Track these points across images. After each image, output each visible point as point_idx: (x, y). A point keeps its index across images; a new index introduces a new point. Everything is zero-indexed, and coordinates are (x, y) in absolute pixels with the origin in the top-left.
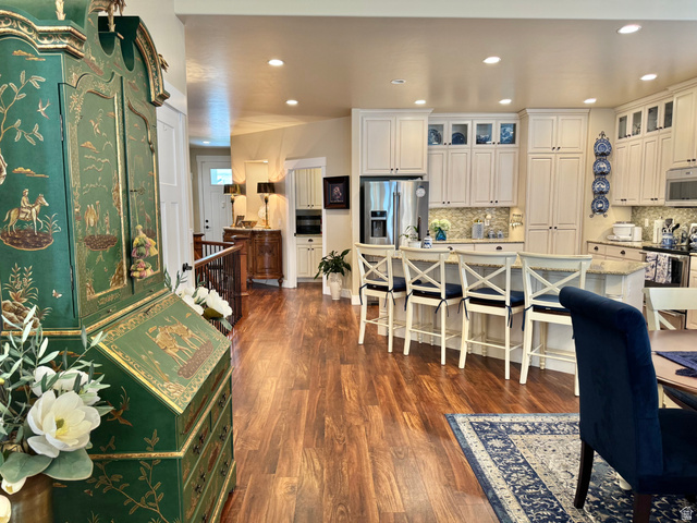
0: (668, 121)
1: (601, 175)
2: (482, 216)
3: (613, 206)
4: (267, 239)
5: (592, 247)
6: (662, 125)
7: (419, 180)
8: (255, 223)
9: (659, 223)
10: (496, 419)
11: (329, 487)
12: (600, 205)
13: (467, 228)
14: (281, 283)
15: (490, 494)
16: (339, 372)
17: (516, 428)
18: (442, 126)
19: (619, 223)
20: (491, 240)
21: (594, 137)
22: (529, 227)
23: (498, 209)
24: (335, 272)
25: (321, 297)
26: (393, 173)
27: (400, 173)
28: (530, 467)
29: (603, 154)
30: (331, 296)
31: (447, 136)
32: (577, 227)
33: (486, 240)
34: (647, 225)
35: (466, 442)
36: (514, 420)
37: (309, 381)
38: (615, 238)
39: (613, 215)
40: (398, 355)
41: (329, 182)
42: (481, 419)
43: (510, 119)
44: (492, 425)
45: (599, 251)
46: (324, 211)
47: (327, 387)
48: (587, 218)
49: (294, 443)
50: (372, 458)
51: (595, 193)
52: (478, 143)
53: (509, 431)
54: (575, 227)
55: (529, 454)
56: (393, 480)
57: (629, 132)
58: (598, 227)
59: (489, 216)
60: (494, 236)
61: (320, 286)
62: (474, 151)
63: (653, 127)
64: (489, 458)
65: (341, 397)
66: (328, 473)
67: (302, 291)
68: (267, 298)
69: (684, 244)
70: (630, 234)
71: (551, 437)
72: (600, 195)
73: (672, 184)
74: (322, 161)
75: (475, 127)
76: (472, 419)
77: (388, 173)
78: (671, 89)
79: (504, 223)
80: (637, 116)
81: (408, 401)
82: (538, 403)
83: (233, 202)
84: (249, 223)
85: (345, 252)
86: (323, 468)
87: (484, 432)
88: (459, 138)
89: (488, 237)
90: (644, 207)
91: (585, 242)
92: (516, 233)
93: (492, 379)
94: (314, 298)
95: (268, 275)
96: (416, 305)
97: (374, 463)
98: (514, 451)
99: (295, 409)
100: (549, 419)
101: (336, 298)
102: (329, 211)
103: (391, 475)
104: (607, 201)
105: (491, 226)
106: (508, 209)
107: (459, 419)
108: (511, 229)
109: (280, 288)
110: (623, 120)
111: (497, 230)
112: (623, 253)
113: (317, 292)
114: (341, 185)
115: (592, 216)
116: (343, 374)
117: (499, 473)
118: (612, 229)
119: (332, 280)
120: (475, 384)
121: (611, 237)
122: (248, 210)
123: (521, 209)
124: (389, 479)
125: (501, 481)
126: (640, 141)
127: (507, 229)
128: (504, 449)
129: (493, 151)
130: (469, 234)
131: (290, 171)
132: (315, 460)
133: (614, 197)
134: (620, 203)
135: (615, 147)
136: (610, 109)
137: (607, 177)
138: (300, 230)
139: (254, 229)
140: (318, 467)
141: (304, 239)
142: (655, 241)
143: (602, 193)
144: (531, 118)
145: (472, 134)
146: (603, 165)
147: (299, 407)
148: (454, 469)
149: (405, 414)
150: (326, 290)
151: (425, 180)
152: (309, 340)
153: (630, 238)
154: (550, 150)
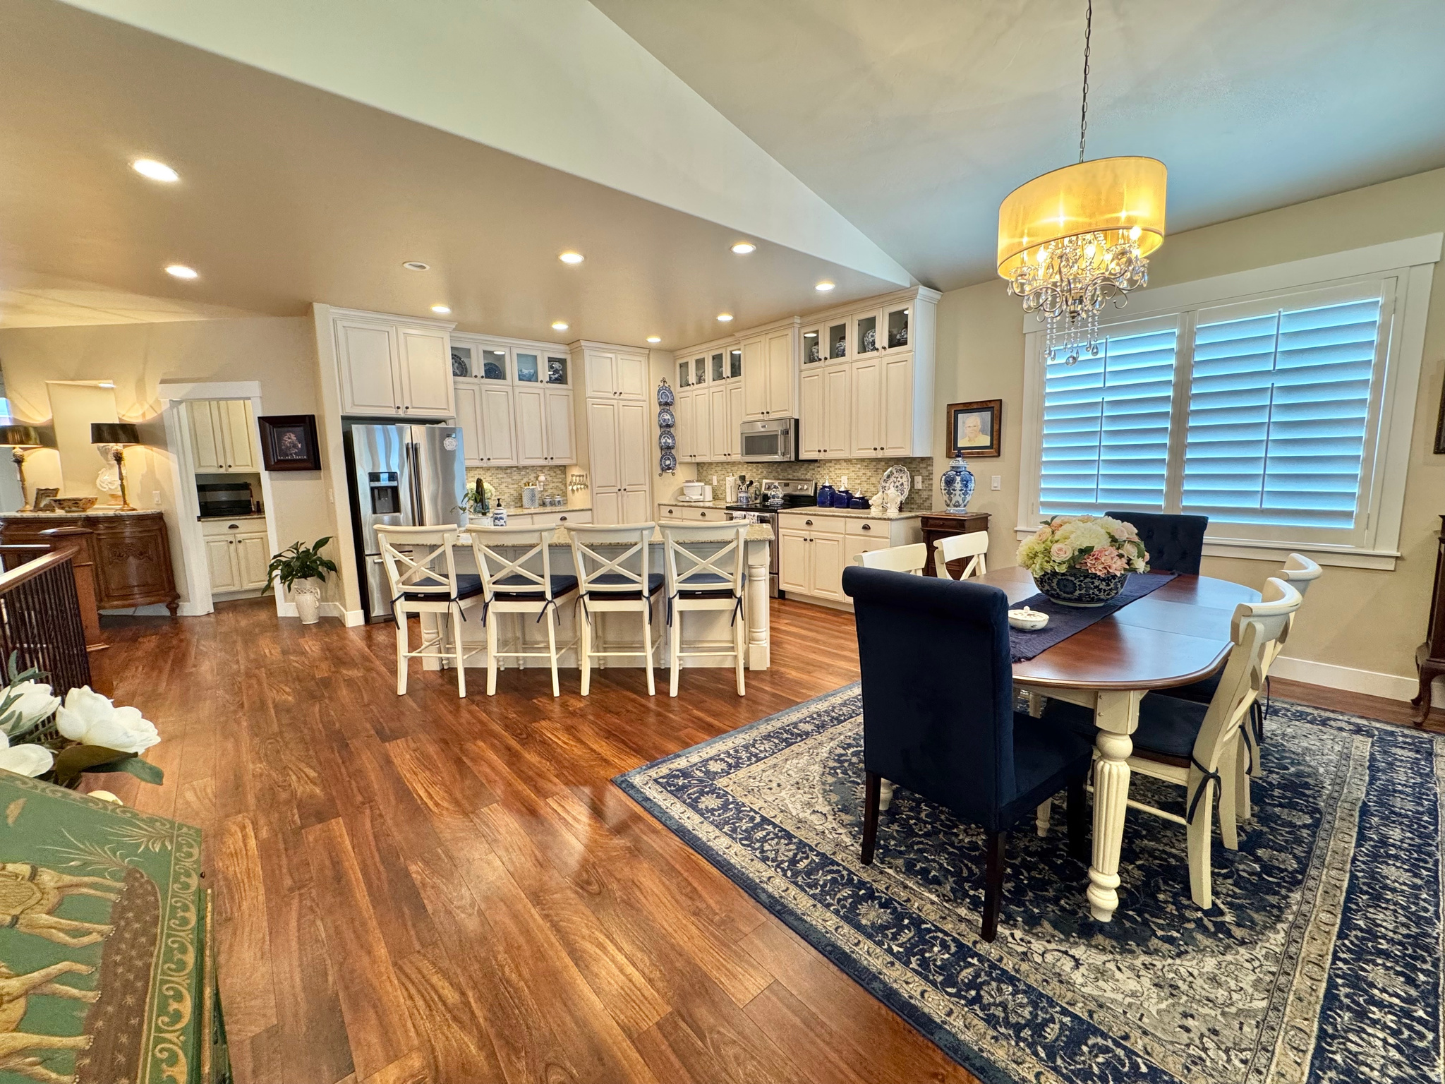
0: (736, 371)
1: (666, 427)
2: (532, 476)
3: (680, 463)
4: (128, 532)
5: (665, 511)
6: (729, 375)
7: (442, 425)
8: (91, 502)
9: (731, 480)
10: (682, 763)
11: (500, 1035)
12: (668, 462)
13: (515, 494)
14: (173, 608)
15: (763, 897)
16: (388, 761)
17: (715, 767)
18: (469, 350)
19: (687, 482)
20: (548, 509)
21: (656, 385)
22: (596, 490)
23: (551, 468)
24: (305, 576)
25: (275, 624)
26: (401, 414)
27: (412, 413)
28: (775, 826)
29: (667, 404)
30: (299, 619)
31: (477, 365)
32: (647, 488)
33: (541, 510)
34: (715, 483)
35: (671, 818)
36: (705, 756)
37: (332, 800)
38: (687, 499)
39: (682, 474)
40: (478, 698)
41: (271, 426)
42: (664, 770)
43: (559, 352)
44: (685, 774)
45: (674, 515)
46: (265, 476)
47: (378, 799)
48: (656, 477)
49: (366, 960)
50: (546, 917)
51: (662, 449)
52: (520, 380)
53: (712, 776)
54: (643, 488)
55: (760, 803)
56: (611, 948)
57: (692, 378)
58: (668, 487)
59: (542, 478)
60: (552, 504)
61: (268, 601)
62: (517, 390)
63: (719, 376)
64: (717, 832)
65: (418, 808)
66: (480, 998)
67: (229, 618)
68: (149, 643)
69: (758, 501)
70: (700, 493)
71: (761, 765)
72: (667, 450)
73: (747, 438)
74: (253, 388)
75: (515, 358)
76: (653, 773)
77: (391, 413)
78: (737, 335)
79: (563, 487)
80: (700, 363)
81: (541, 775)
82: (710, 720)
83: (19, 461)
84: (76, 502)
85: (322, 543)
86: (463, 994)
87: (683, 788)
88: (494, 370)
89: (544, 504)
90: (711, 464)
91: (656, 505)
92: (579, 499)
93: (633, 700)
94: (264, 628)
95: (139, 599)
96: (502, 616)
97: (555, 926)
98: (739, 807)
99: (329, 873)
100: (741, 739)
101: (310, 620)
102: (275, 474)
103: (602, 938)
104: (674, 459)
105: (545, 490)
106: (563, 469)
107: (637, 780)
108: (569, 493)
109: (174, 620)
110: (684, 366)
111: (552, 496)
112: (703, 514)
113: (263, 616)
114: (300, 430)
115: (660, 475)
116: (397, 761)
117: (747, 852)
118: (682, 489)
119: (300, 591)
120: (617, 714)
121: (681, 498)
122: (65, 478)
123: (582, 467)
124: (601, 946)
125: (760, 866)
126: (706, 391)
127: (565, 494)
128: (725, 807)
129: (541, 392)
130: (519, 502)
131: (175, 404)
132: (435, 979)
133: (682, 454)
134: (688, 459)
135: (677, 396)
136: (669, 352)
137: (672, 430)
138: (208, 511)
139: (91, 513)
140: (452, 996)
141: (220, 526)
142: (729, 499)
143: (669, 448)
144: (587, 353)
145: (512, 368)
146: (667, 417)
147: (336, 864)
148: (686, 874)
149: (550, 801)
150: (285, 608)
151: (451, 424)
152: (288, 711)
153: (701, 498)
154: (611, 395)
